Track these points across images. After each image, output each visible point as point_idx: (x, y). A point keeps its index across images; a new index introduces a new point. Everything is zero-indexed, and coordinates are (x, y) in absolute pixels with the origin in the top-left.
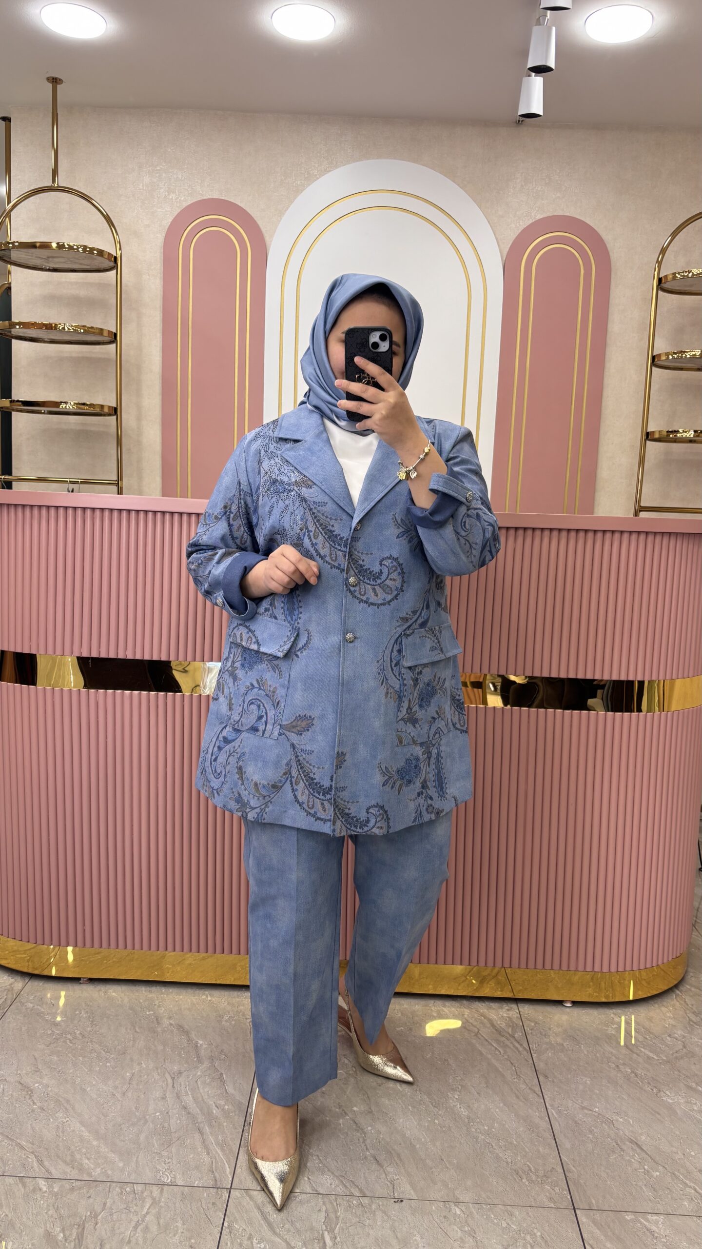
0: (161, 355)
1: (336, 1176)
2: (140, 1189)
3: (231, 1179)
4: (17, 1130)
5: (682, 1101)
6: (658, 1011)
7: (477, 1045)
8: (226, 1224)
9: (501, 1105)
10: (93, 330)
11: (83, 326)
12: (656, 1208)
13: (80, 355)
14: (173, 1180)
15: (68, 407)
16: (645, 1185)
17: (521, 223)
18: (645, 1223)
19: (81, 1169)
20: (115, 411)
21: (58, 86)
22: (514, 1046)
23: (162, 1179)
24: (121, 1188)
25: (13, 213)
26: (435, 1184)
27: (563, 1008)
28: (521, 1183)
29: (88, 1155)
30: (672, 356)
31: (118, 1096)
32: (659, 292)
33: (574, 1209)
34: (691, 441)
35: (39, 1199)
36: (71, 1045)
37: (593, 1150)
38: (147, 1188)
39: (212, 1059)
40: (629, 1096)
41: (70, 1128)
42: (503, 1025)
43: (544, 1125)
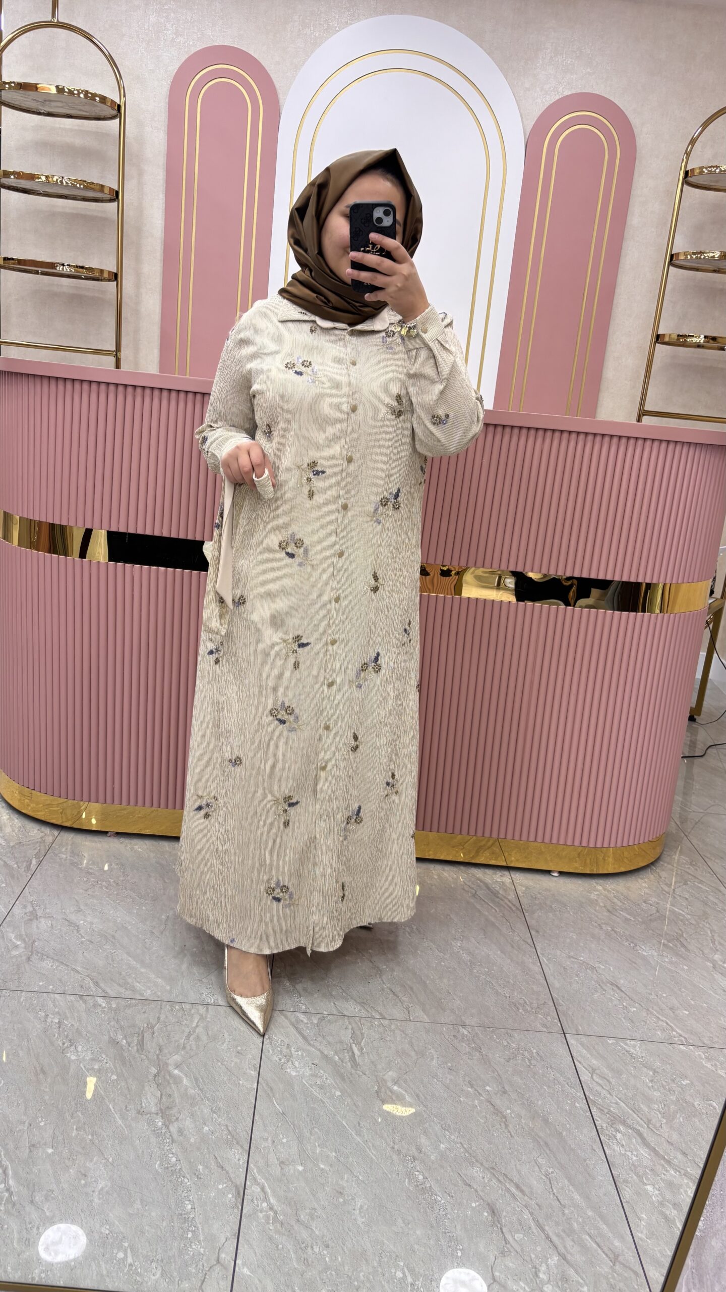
0: (164, 218)
1: (359, 1003)
2: (187, 1007)
4: (70, 957)
5: (656, 954)
6: (635, 883)
7: (476, 904)
9: (499, 952)
10: (93, 186)
11: (83, 181)
12: (634, 1036)
13: (75, 212)
14: (216, 1001)
15: (65, 270)
16: (624, 1018)
17: (547, 99)
19: (134, 990)
20: (115, 277)
22: (508, 906)
23: (206, 1001)
24: (171, 1006)
26: (445, 1011)
27: (551, 877)
28: (517, 1012)
29: (138, 980)
30: (691, 256)
31: (156, 935)
32: (685, 186)
33: (564, 1034)
34: (700, 346)
35: (100, 1013)
36: (106, 892)
37: (579, 989)
38: (193, 1008)
40: (610, 948)
41: (118, 957)
42: (498, 888)
43: (537, 969)
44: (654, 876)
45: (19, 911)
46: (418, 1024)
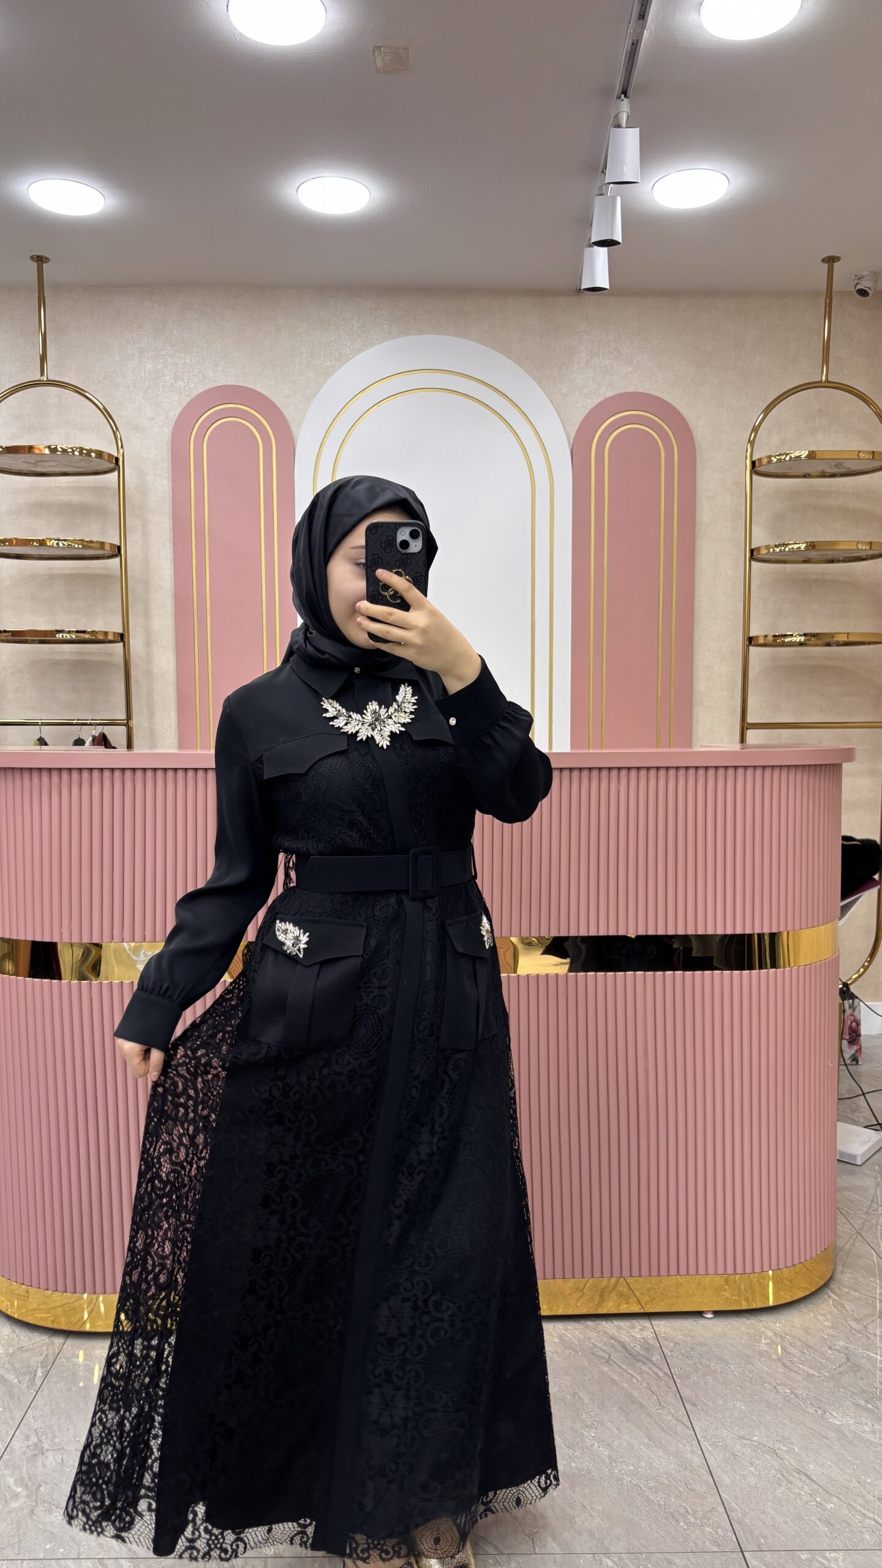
0: (173, 568)
5: (851, 1421)
9: (646, 1440)
10: (91, 543)
11: (80, 540)
12: (834, 1544)
13: (75, 572)
15: (65, 636)
17: (588, 403)
18: (822, 1561)
20: (122, 637)
21: (44, 265)
22: (653, 1371)
27: (704, 1320)
28: (678, 1527)
30: (774, 549)
33: (742, 1552)
37: (757, 1485)
40: (791, 1420)
42: (638, 1348)
43: (698, 1460)
45: (19, 1445)
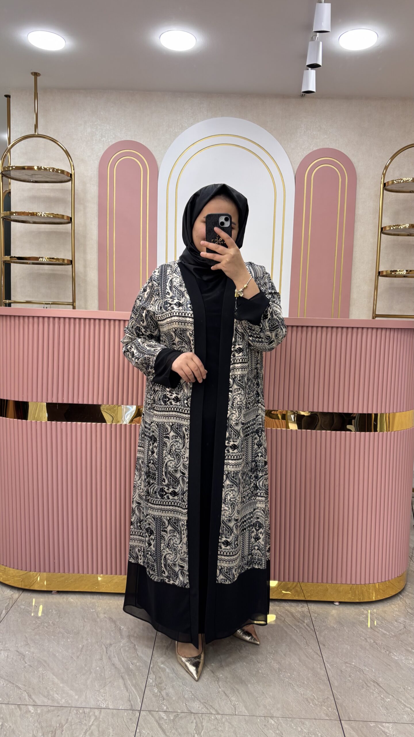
0: (98, 230)
1: (202, 703)
2: (88, 711)
3: (140, 705)
4: (16, 678)
5: (403, 658)
6: (389, 607)
7: (284, 627)
8: (138, 731)
9: (298, 661)
10: (58, 216)
11: (52, 214)
12: (388, 719)
13: (51, 230)
14: (107, 706)
15: (43, 260)
16: (382, 706)
17: (305, 153)
18: (382, 728)
19: (53, 700)
20: (71, 262)
21: (38, 77)
22: (305, 628)
23: (101, 705)
24: (77, 710)
25: (12, 150)
26: (259, 707)
28: (309, 706)
29: (57, 692)
30: (393, 227)
31: (75, 658)
32: (384, 191)
33: (340, 720)
34: (405, 276)
36: (47, 629)
37: (351, 687)
38: (92, 710)
39: (129, 637)
40: (372, 655)
41: (47, 677)
43: (323, 672)
44: (402, 603)
46: (241, 717)
